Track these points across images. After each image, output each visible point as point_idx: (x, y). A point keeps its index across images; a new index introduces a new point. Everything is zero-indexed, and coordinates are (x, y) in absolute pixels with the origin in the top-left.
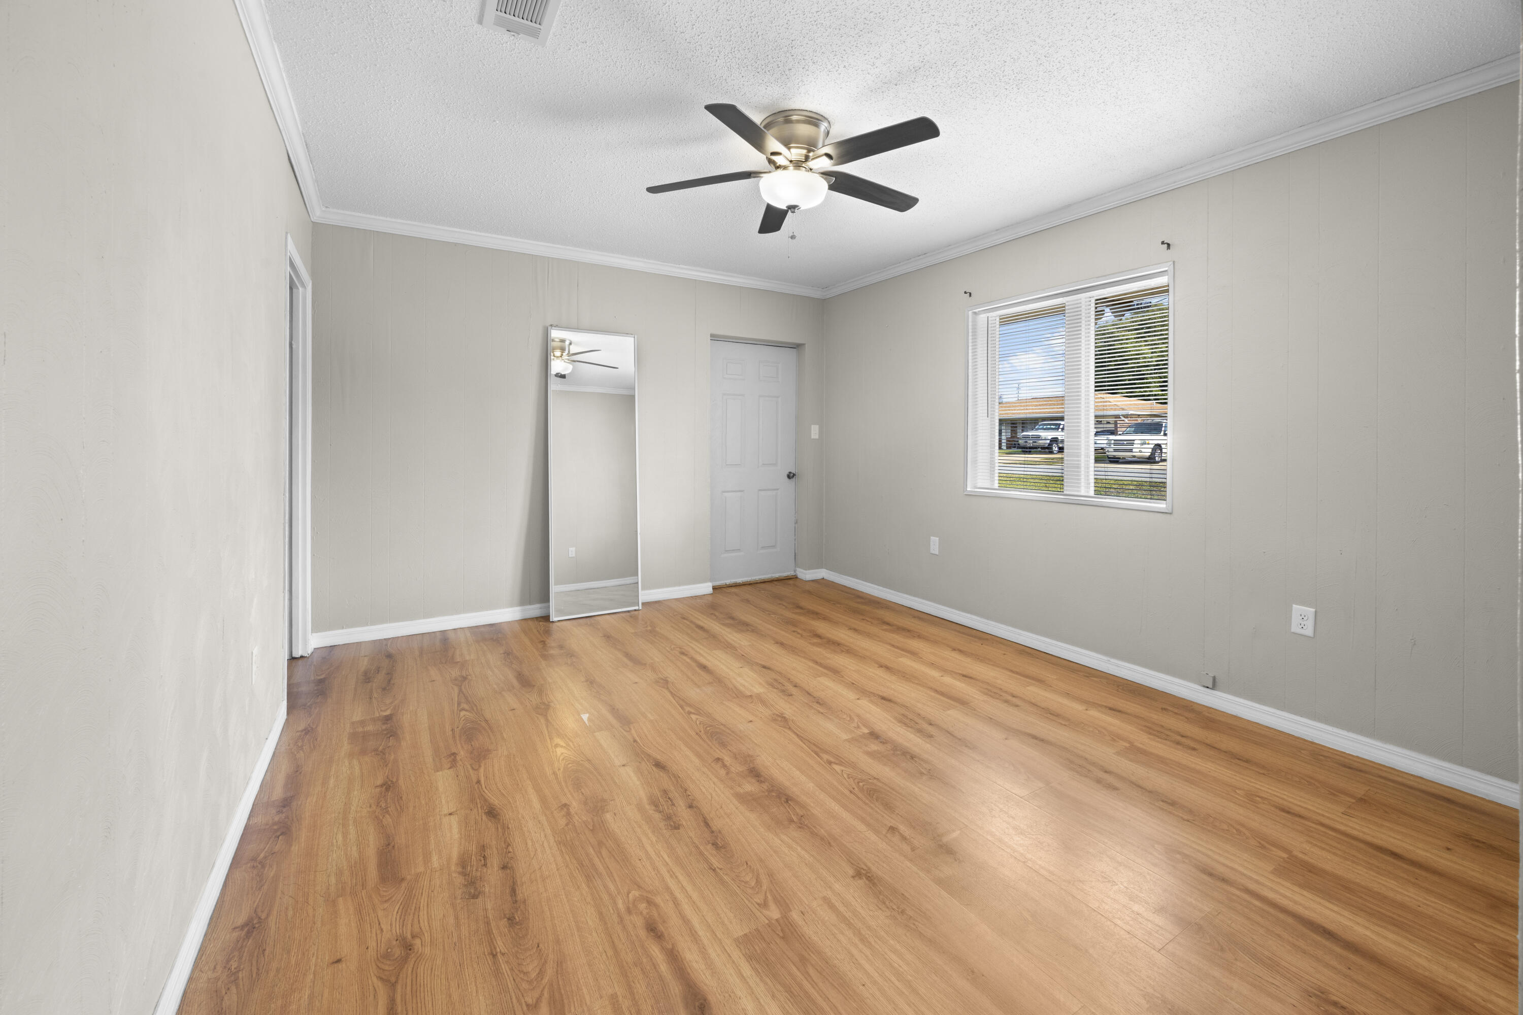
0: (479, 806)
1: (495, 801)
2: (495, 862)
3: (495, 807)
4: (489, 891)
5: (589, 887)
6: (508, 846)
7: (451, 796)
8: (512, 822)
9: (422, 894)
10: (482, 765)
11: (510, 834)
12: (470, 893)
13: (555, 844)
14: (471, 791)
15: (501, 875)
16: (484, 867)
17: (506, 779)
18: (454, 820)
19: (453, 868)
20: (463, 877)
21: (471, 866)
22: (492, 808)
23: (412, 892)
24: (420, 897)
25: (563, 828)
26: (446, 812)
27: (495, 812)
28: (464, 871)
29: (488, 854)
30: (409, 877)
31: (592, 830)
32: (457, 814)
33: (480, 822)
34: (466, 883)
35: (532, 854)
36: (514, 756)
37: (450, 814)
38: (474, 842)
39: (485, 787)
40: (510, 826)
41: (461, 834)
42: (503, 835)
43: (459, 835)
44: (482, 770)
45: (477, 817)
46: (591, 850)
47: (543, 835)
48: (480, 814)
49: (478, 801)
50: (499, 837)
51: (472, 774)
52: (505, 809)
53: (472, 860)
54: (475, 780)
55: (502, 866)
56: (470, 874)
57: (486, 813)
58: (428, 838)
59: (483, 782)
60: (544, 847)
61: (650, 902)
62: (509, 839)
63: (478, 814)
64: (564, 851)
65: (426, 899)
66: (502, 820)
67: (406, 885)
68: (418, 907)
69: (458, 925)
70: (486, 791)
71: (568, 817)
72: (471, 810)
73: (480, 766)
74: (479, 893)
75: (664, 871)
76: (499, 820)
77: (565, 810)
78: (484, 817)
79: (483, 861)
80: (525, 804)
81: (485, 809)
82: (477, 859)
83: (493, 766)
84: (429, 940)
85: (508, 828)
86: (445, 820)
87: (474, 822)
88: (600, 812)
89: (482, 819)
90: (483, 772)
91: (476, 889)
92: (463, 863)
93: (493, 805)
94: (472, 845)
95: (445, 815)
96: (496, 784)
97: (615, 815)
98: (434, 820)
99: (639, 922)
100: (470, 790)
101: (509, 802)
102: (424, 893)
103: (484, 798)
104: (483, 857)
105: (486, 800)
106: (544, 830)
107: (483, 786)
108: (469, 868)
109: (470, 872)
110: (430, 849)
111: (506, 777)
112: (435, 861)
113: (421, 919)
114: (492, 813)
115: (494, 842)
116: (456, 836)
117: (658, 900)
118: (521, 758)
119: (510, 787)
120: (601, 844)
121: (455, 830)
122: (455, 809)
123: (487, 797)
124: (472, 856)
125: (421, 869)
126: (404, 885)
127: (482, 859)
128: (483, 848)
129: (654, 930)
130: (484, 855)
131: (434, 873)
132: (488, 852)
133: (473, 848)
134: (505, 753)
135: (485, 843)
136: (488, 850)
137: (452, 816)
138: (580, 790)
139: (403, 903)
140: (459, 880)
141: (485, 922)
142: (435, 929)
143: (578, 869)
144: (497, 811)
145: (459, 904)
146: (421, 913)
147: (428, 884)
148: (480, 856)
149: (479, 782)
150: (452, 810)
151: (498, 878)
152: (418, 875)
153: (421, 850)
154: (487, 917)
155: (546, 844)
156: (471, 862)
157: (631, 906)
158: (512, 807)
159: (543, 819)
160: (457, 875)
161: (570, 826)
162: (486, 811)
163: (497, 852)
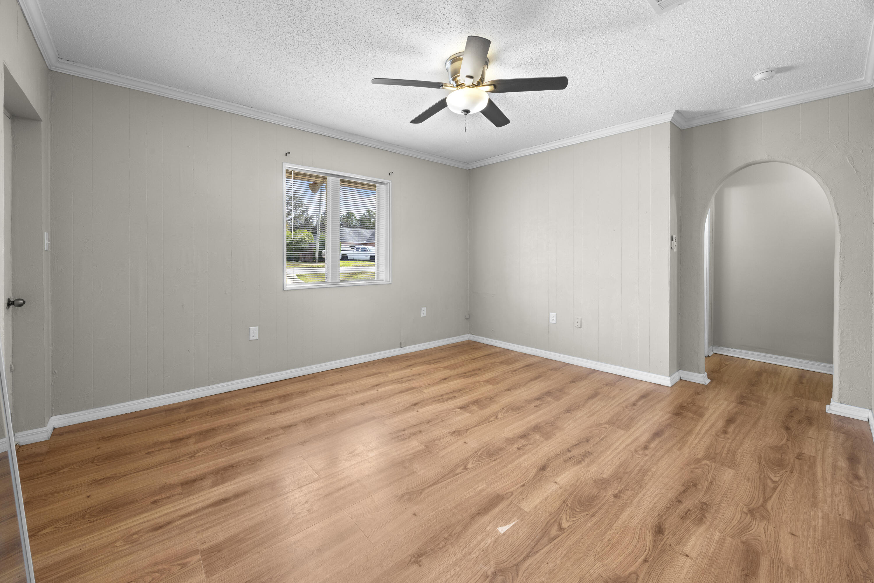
0: (663, 542)
1: (649, 536)
2: (682, 508)
3: (653, 533)
4: (696, 500)
5: (651, 469)
6: (668, 507)
7: (675, 570)
8: (653, 516)
9: (734, 526)
10: (627, 573)
11: (661, 511)
12: (707, 506)
13: (644, 489)
14: (658, 559)
15: (684, 501)
16: (690, 510)
17: (624, 543)
18: (688, 549)
19: (708, 523)
20: (705, 515)
21: (697, 516)
22: (656, 534)
23: (739, 532)
24: (736, 526)
25: (632, 490)
26: (689, 560)
27: (657, 530)
28: (702, 517)
29: (683, 513)
30: (739, 541)
31: (621, 479)
32: (682, 551)
33: (671, 532)
34: (706, 512)
35: (660, 495)
36: (596, 555)
37: (687, 556)
38: (686, 525)
39: (645, 551)
40: (657, 514)
41: (690, 536)
42: (665, 514)
43: (691, 537)
44: (632, 569)
45: (671, 537)
46: (632, 475)
47: (645, 497)
48: (667, 537)
49: (660, 546)
50: (668, 515)
51: (644, 573)
52: (649, 526)
53: (694, 518)
54: (647, 565)
55: (680, 503)
56: (701, 513)
57: (663, 534)
58: (714, 553)
59: (642, 558)
60: (651, 493)
61: (636, 451)
62: (664, 510)
63: (668, 537)
64: (644, 484)
65: (733, 522)
66: (658, 522)
67: (742, 538)
68: (739, 523)
69: (721, 502)
70: (648, 548)
71: (622, 492)
72: (670, 545)
73: (630, 574)
74: (701, 503)
75: (617, 451)
76: (659, 523)
77: (618, 495)
78: (666, 533)
79: (689, 513)
80: (634, 517)
81: (661, 537)
82: (691, 516)
83: (621, 563)
84: (738, 507)
85: (659, 515)
86: (693, 555)
87: (676, 535)
88: (605, 480)
89: (669, 533)
90: (634, 566)
91: (702, 506)
92: (700, 521)
93: (654, 534)
94: (688, 524)
95: (691, 559)
96: (636, 546)
97: (601, 474)
98: (702, 562)
99: (647, 452)
100: (657, 561)
101: (642, 526)
102: (733, 526)
103: (654, 545)
104: (687, 514)
105: (655, 542)
106: (642, 498)
107: (645, 554)
108: (699, 516)
109: (700, 514)
110: (717, 546)
111: (623, 544)
112: (717, 536)
113: (740, 517)
114: (659, 530)
115: (674, 515)
116: (694, 537)
117: (633, 449)
118: (595, 547)
119: (629, 535)
120: (625, 473)
121: (692, 542)
122: (681, 556)
123: (652, 543)
124: (693, 520)
125: (728, 538)
126: (744, 539)
127: (688, 514)
128: (682, 518)
129: (646, 448)
130: (685, 514)
131: (721, 530)
132: (682, 514)
133: (688, 522)
134: (598, 564)
135: (679, 519)
136: (681, 515)
137: (687, 553)
138: (596, 495)
139: (747, 531)
140: (708, 515)
141: (707, 493)
142: (734, 508)
143: (647, 475)
144: (655, 529)
145: (715, 507)
146: (738, 519)
147: (728, 528)
148: (688, 516)
149: (645, 561)
150: (684, 557)
151: (687, 501)
152: (732, 537)
153: (723, 550)
154: (705, 494)
155: (649, 493)
156: (696, 518)
157: (644, 455)
158: (643, 523)
159: (635, 502)
160: (708, 518)
161: (627, 488)
162: (661, 535)
163: (677, 510)
